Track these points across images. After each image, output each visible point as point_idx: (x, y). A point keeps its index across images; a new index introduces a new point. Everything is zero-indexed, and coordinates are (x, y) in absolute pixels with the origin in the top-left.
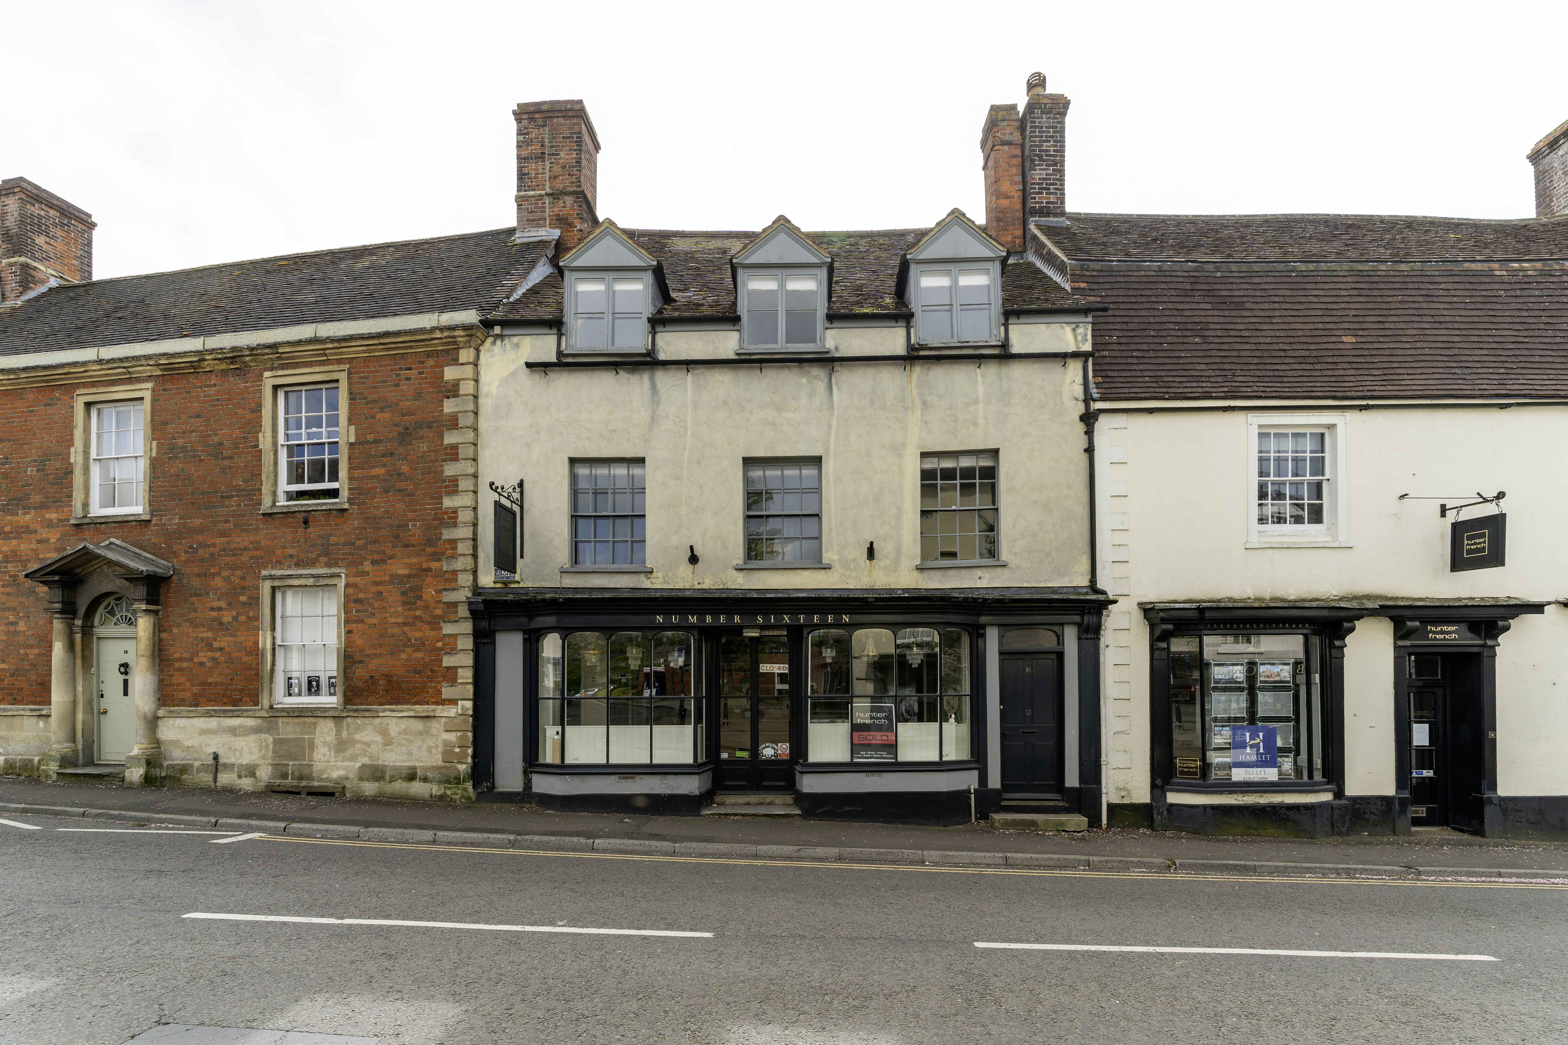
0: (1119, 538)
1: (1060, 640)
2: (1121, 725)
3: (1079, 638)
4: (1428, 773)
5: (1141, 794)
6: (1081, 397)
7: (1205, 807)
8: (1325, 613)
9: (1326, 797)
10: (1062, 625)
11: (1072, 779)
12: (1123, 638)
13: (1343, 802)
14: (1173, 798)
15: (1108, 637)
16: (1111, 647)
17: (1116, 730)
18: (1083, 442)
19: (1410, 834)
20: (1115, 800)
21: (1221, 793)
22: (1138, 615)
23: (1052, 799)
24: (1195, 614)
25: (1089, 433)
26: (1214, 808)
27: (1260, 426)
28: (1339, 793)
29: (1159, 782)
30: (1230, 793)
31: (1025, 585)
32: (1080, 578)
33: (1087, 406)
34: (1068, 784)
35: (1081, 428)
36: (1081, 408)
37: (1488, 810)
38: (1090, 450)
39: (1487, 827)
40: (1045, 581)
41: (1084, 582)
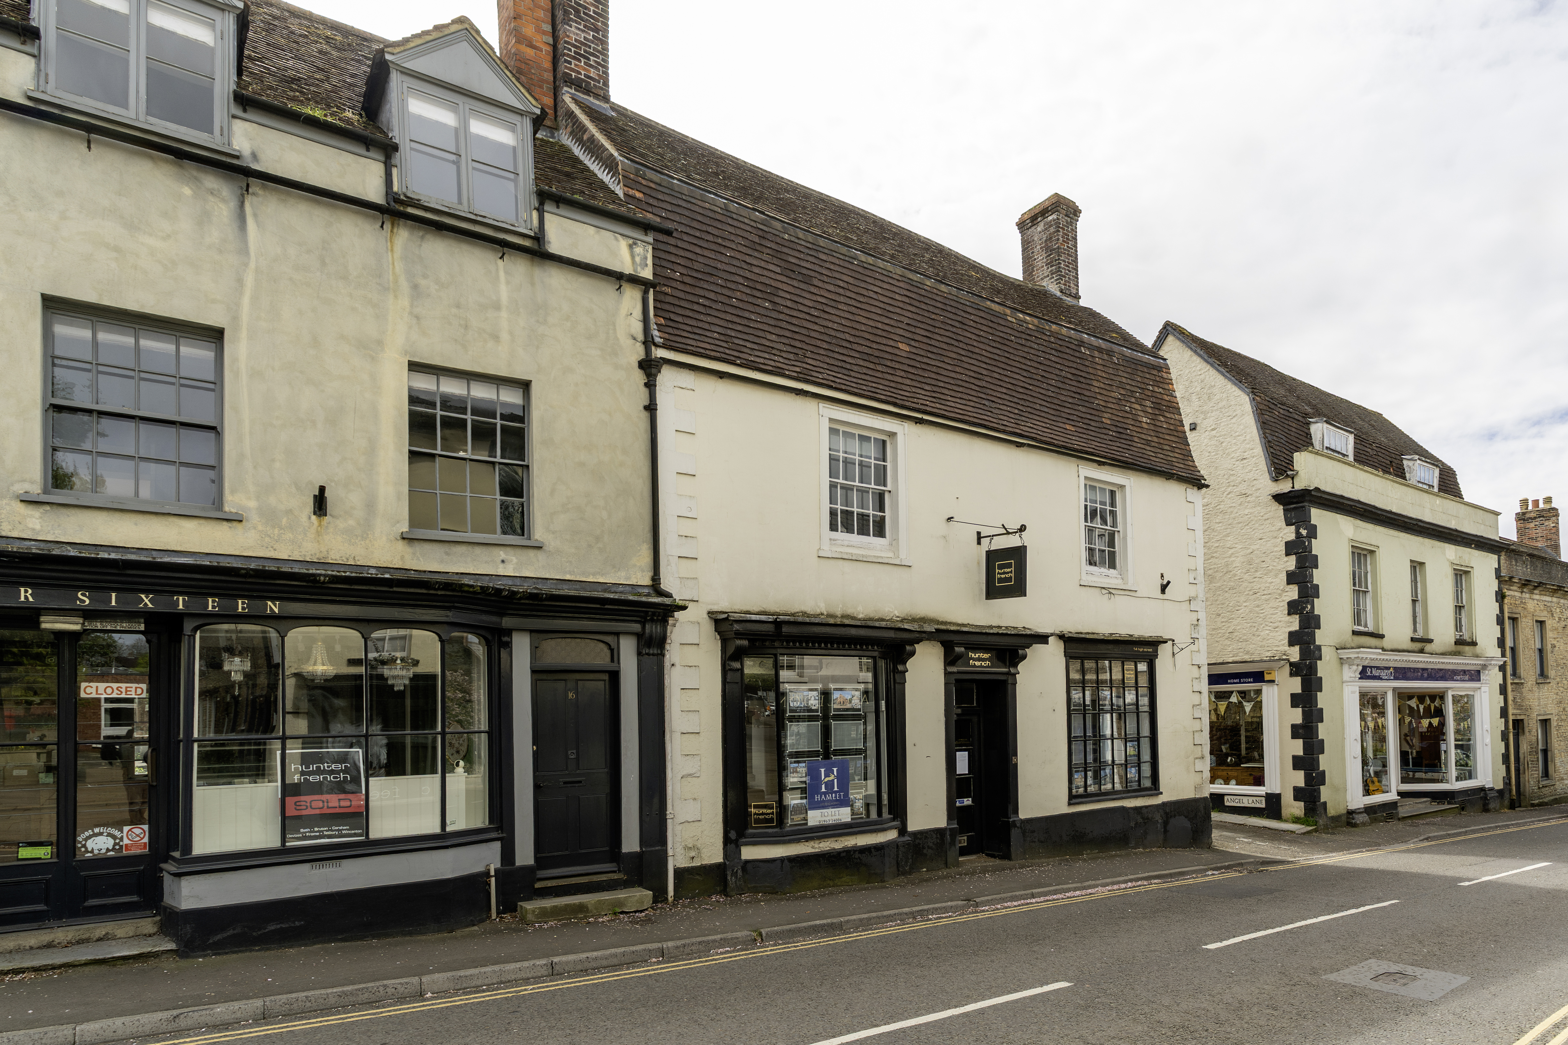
0: (687, 528)
1: (614, 654)
2: (689, 766)
3: (639, 654)
4: (968, 802)
5: (713, 854)
6: (641, 337)
7: (782, 860)
8: (891, 634)
9: (892, 835)
10: (617, 634)
11: (631, 842)
12: (691, 655)
13: (907, 838)
14: (749, 853)
15: (674, 653)
16: (678, 668)
17: (685, 773)
18: (643, 397)
19: (958, 864)
20: (683, 863)
21: (798, 841)
22: (708, 627)
23: (606, 871)
24: (771, 628)
25: (650, 386)
26: (792, 860)
27: (831, 420)
28: (903, 831)
29: (733, 835)
30: (807, 840)
31: (568, 577)
32: (639, 574)
33: (648, 352)
34: (625, 849)
35: (639, 377)
36: (639, 352)
37: (1015, 833)
38: (651, 408)
39: (1013, 849)
40: (594, 575)
41: (645, 580)
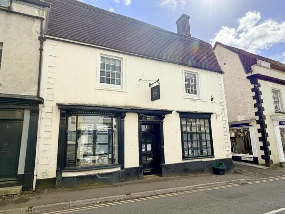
0: (51, 81)
1: (23, 114)
2: (46, 148)
3: (30, 115)
5: (52, 173)
9: (119, 169)
10: (24, 109)
11: (21, 171)
12: (49, 116)
13: (124, 170)
14: (65, 175)
15: (41, 115)
16: (44, 119)
17: (44, 150)
19: (143, 178)
22: (56, 108)
23: (11, 180)
27: (101, 54)
28: (123, 168)
29: (59, 169)
31: (8, 93)
32: (33, 93)
33: (41, 35)
35: (39, 42)
36: (38, 35)
37: (163, 169)
38: (41, 50)
39: (163, 174)
40: (18, 92)
41: (35, 94)
